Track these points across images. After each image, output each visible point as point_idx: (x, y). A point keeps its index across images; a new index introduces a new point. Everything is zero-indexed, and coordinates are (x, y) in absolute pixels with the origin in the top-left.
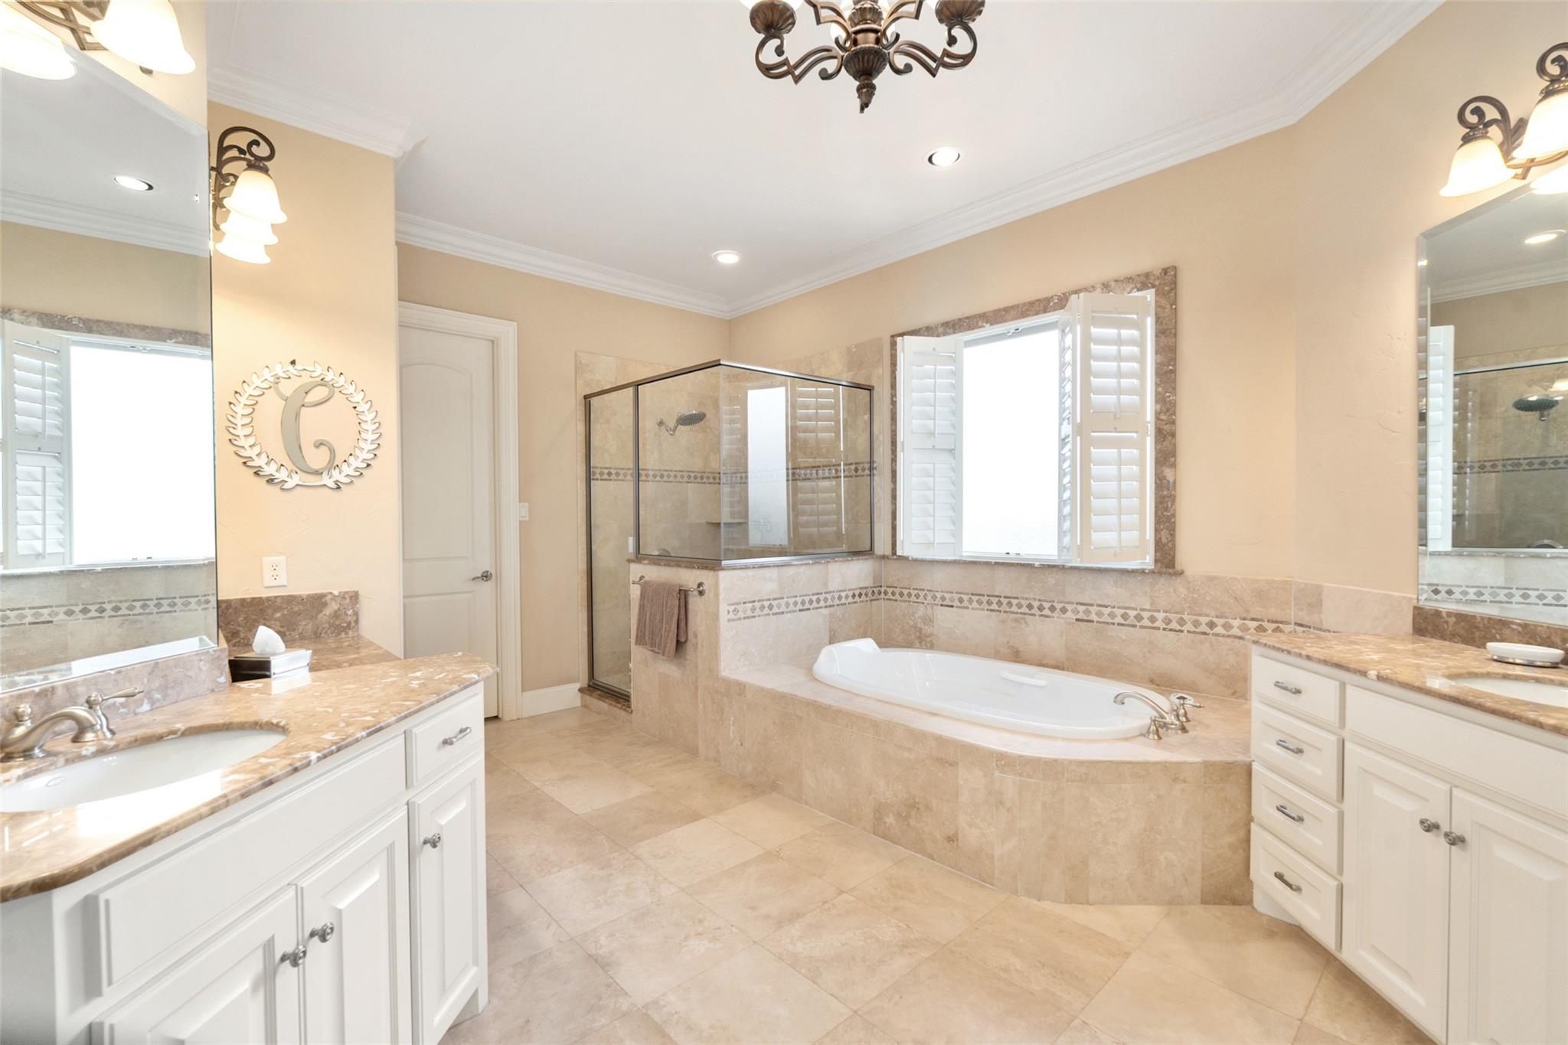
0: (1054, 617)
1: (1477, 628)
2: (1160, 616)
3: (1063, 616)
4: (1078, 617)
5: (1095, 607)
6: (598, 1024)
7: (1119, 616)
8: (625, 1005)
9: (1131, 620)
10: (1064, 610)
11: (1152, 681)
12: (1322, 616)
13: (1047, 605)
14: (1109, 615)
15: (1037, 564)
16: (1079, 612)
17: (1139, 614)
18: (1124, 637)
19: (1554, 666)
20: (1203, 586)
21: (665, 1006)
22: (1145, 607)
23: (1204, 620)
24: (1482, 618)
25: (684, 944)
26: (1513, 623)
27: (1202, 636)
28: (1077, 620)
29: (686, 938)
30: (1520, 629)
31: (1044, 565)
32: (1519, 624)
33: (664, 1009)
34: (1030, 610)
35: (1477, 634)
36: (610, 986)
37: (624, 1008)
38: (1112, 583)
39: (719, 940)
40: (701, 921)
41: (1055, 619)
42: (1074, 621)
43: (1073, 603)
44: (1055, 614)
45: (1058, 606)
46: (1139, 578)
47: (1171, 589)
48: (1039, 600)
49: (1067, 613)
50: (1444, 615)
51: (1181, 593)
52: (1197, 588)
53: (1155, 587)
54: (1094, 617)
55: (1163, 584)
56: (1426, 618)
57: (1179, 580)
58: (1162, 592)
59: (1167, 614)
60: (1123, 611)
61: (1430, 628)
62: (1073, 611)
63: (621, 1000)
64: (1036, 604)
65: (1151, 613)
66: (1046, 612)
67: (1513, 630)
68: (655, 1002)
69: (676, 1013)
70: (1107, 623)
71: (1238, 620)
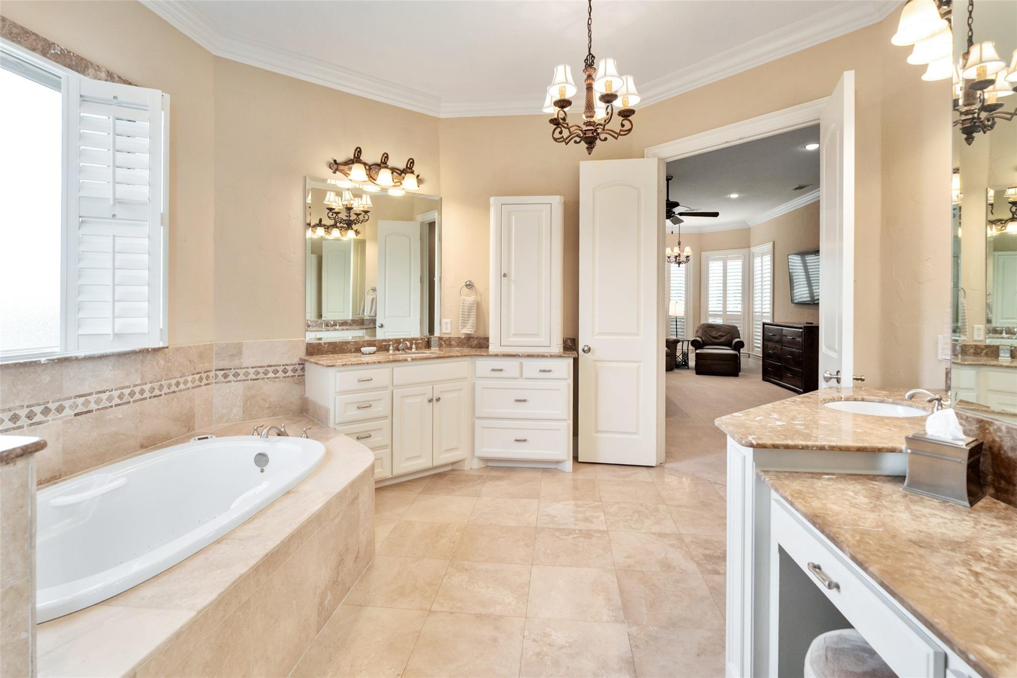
0: (48, 421)
1: (338, 346)
2: (147, 387)
3: (60, 416)
4: (76, 411)
5: (94, 395)
6: (656, 629)
7: (116, 398)
8: (634, 630)
9: (126, 398)
10: (60, 409)
11: (142, 446)
12: (242, 360)
13: (38, 410)
14: (107, 400)
15: (43, 360)
16: (77, 406)
17: (132, 390)
18: (120, 416)
19: (374, 353)
20: (174, 356)
21: (613, 616)
22: (137, 383)
23: (174, 382)
24: (339, 342)
25: (567, 645)
26: (351, 342)
27: (173, 394)
28: (76, 415)
29: (561, 648)
30: (353, 343)
31: (53, 360)
32: (353, 342)
33: (614, 615)
34: (15, 423)
35: (337, 349)
36: (636, 646)
37: (635, 628)
38: (111, 368)
39: (544, 633)
40: (538, 654)
41: (50, 422)
42: (73, 417)
43: (71, 398)
44: (50, 417)
45: (52, 406)
46: (133, 358)
47: (155, 363)
48: (28, 407)
49: (65, 411)
50: (323, 344)
51: (161, 364)
52: (170, 358)
53: (144, 363)
54: (93, 406)
55: (150, 360)
56: (314, 347)
57: (159, 354)
58: (149, 366)
59: (152, 384)
60: (119, 392)
61: (316, 351)
62: (71, 407)
63: (635, 634)
64: (23, 413)
65: (141, 387)
66: (39, 418)
67: (351, 344)
68: (616, 621)
69: (609, 610)
70: (106, 408)
71: (191, 376)
